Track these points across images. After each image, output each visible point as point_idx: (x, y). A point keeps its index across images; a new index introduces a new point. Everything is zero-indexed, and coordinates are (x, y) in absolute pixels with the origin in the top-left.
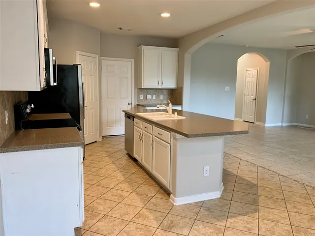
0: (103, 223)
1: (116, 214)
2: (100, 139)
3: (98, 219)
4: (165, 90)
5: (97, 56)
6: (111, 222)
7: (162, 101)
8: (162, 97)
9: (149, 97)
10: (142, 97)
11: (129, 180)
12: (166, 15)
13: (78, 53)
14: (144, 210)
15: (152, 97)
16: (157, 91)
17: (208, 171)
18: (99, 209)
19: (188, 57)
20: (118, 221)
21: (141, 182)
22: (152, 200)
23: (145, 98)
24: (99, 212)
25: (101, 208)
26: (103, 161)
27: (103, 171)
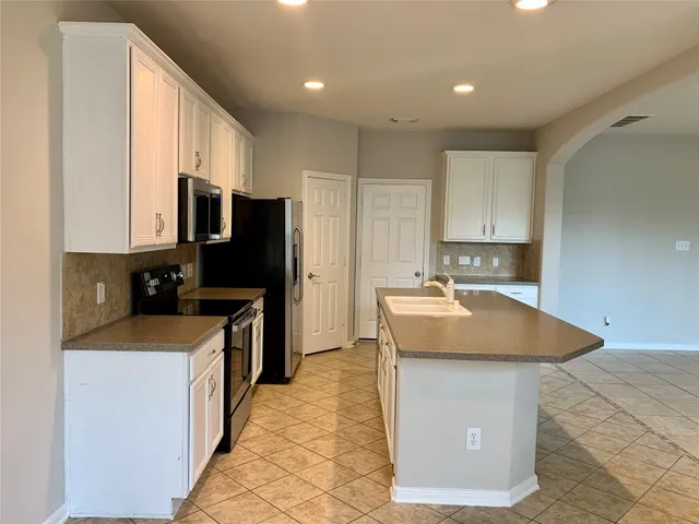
0: (235, 503)
1: (268, 494)
2: (349, 345)
3: (232, 494)
4: (506, 247)
5: (349, 178)
6: (251, 504)
7: (497, 270)
8: (496, 262)
9: (464, 260)
10: (447, 260)
11: (342, 435)
12: (464, 89)
13: (306, 174)
14: (325, 498)
15: (472, 259)
16: (486, 247)
17: (478, 439)
18: (248, 478)
19: (554, 171)
20: (264, 505)
21: (363, 443)
22: (356, 484)
23: (454, 263)
24: (244, 483)
25: (252, 476)
26: (322, 390)
27: (309, 408)
